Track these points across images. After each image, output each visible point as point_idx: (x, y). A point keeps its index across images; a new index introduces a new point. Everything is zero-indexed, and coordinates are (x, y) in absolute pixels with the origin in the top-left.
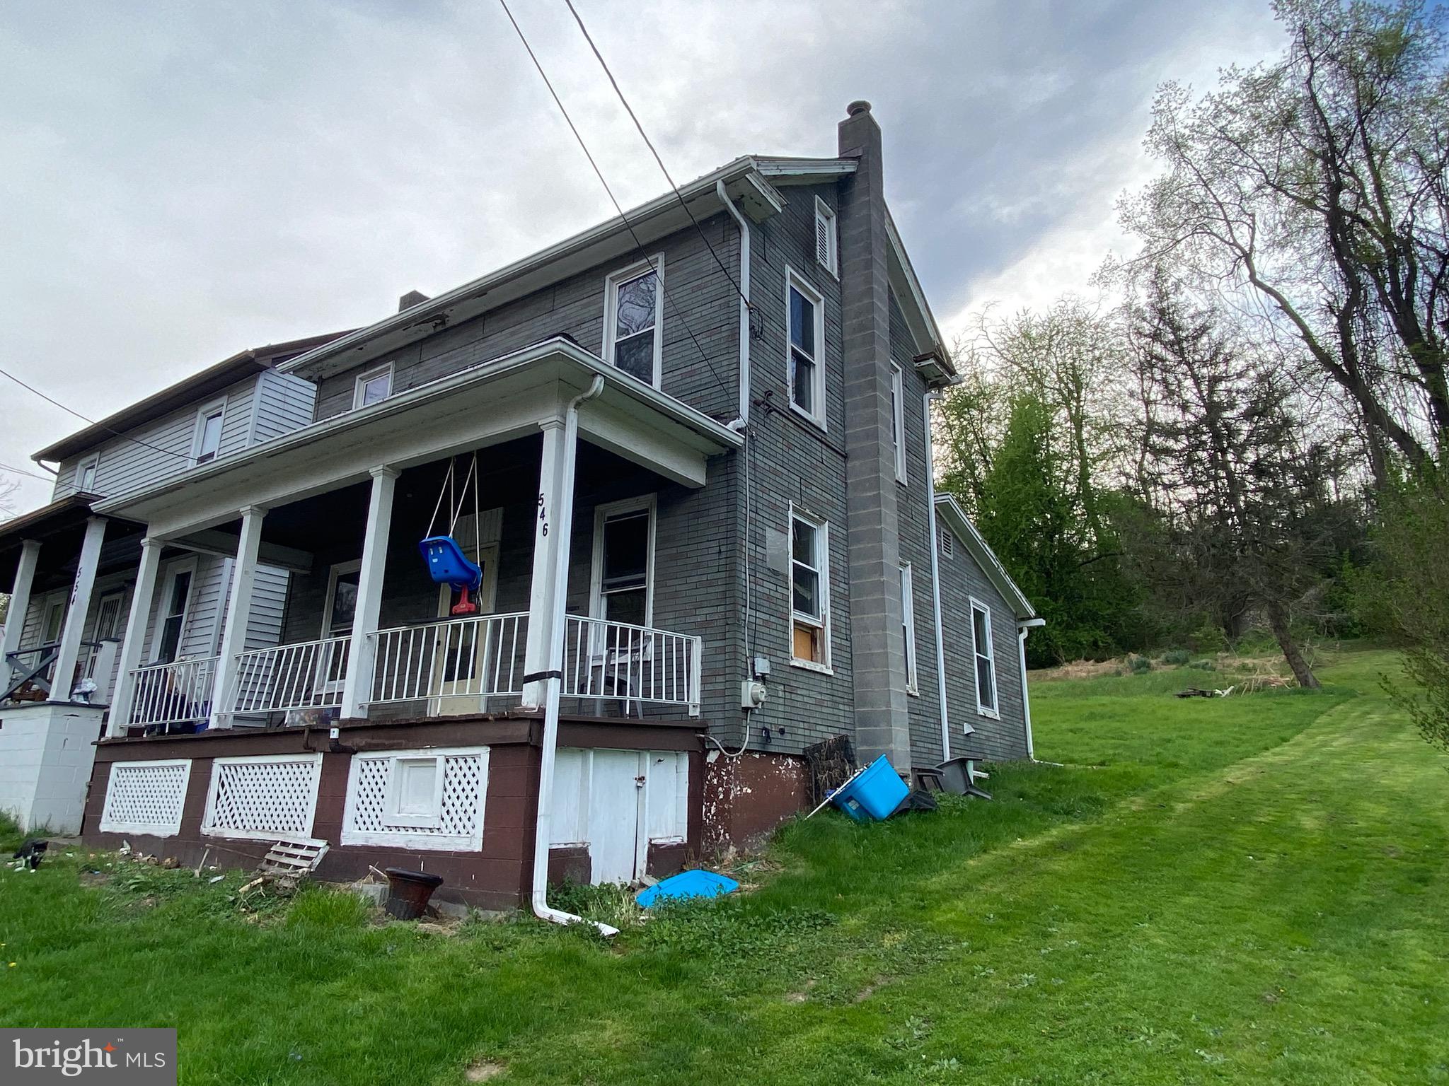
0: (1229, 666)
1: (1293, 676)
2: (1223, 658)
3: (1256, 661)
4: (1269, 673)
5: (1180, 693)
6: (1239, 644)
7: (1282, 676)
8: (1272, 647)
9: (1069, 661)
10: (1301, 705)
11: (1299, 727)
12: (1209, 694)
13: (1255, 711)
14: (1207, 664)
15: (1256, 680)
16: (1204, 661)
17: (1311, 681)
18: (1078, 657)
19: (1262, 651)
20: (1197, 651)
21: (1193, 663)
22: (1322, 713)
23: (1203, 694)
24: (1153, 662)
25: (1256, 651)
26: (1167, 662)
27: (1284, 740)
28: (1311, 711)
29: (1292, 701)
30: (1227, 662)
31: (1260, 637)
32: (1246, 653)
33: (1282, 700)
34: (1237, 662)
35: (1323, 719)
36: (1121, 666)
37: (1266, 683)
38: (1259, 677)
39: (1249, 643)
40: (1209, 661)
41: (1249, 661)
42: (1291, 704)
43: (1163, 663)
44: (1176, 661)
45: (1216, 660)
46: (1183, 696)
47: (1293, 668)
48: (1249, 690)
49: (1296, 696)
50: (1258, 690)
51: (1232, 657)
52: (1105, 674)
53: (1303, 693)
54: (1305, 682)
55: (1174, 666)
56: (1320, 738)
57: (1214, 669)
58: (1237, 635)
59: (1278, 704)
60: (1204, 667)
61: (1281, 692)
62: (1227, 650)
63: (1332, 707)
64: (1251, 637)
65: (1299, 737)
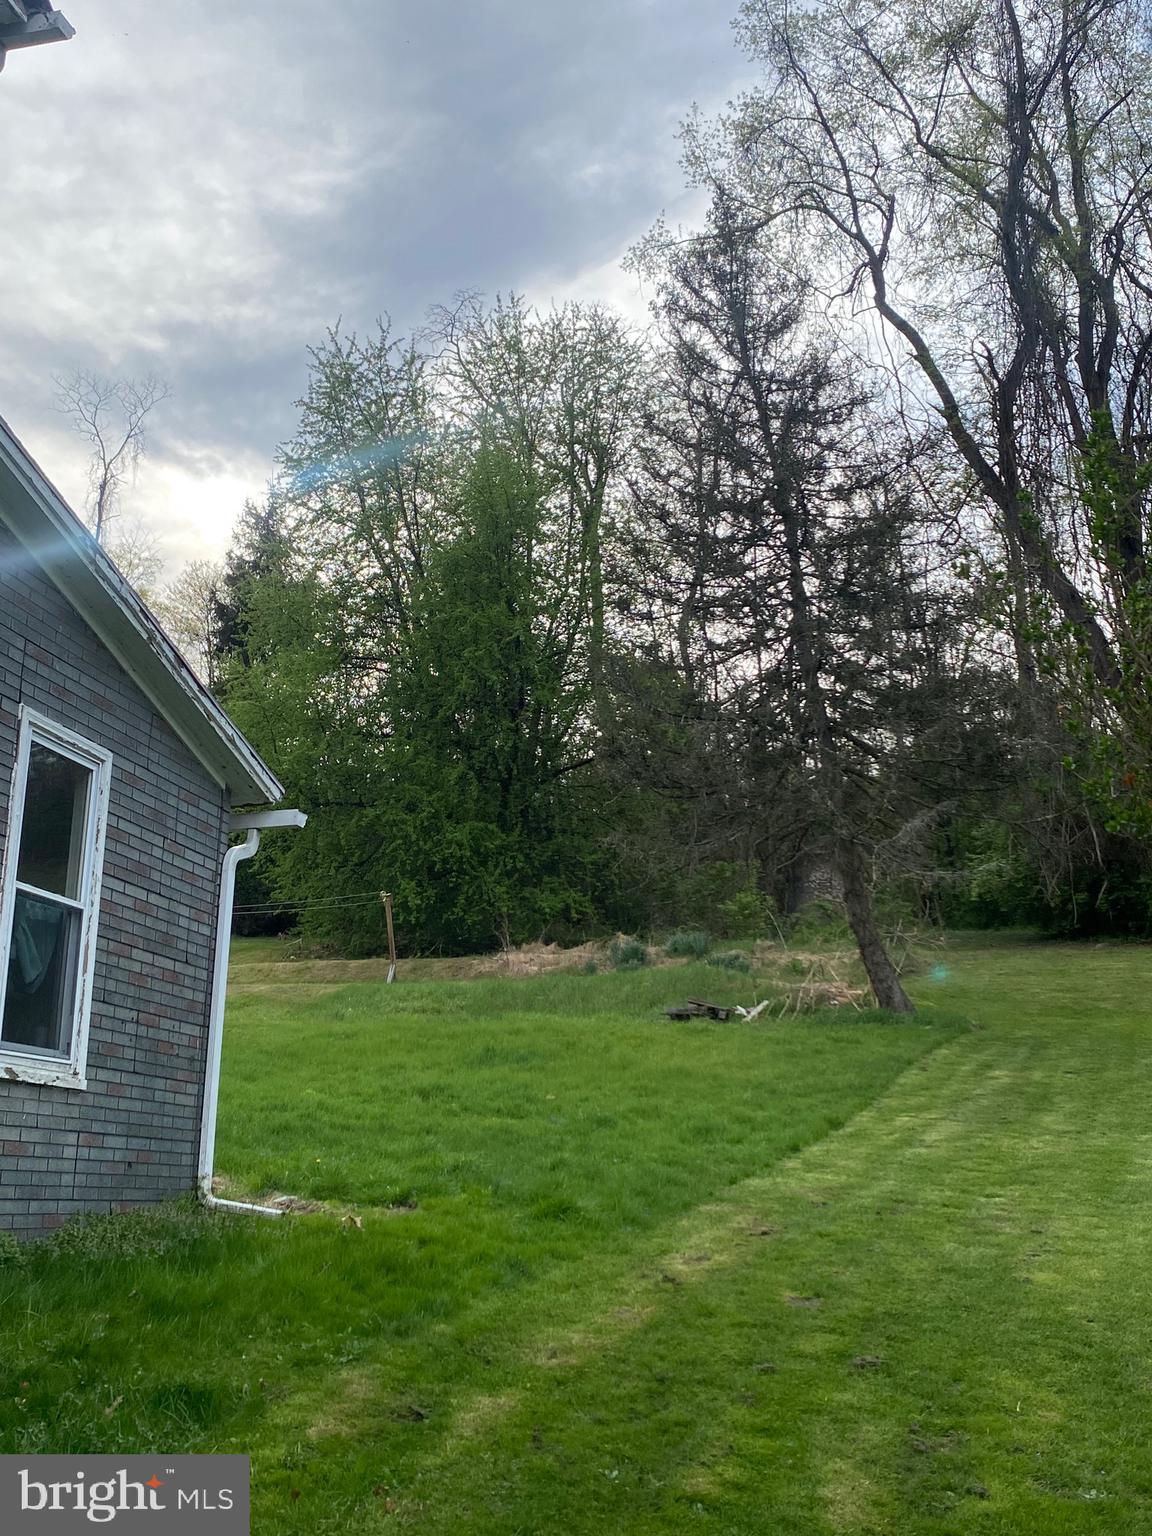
0: (773, 963)
1: (868, 987)
2: (764, 950)
3: (814, 958)
4: (830, 980)
5: (674, 1009)
6: (793, 926)
7: (850, 987)
8: (843, 934)
9: (517, 944)
10: (874, 1044)
11: (867, 1093)
12: (722, 1015)
13: (792, 1055)
14: (737, 957)
15: (807, 991)
16: (733, 952)
17: (897, 998)
18: (532, 937)
19: (826, 941)
20: (725, 935)
21: (715, 955)
22: (910, 1063)
23: (713, 1013)
24: (652, 950)
25: (818, 940)
26: (675, 951)
27: (835, 1124)
28: (891, 1058)
29: (859, 1035)
30: (770, 956)
31: (828, 917)
32: (803, 943)
33: (844, 1034)
34: (784, 958)
35: (911, 1077)
36: (598, 955)
37: (823, 998)
38: (812, 986)
39: (810, 925)
40: (742, 952)
41: (803, 957)
42: (858, 1042)
43: (668, 954)
44: (690, 951)
45: (753, 952)
46: (679, 1017)
47: (869, 971)
48: (792, 1009)
49: (869, 1026)
50: (807, 1011)
51: (779, 948)
52: (570, 970)
53: (881, 1020)
54: (886, 1000)
55: (684, 960)
56: (903, 1120)
57: (744, 968)
58: (792, 910)
59: (836, 1040)
60: (730, 963)
61: (847, 1016)
62: (775, 936)
63: (929, 1051)
64: (812, 916)
65: (864, 1118)
